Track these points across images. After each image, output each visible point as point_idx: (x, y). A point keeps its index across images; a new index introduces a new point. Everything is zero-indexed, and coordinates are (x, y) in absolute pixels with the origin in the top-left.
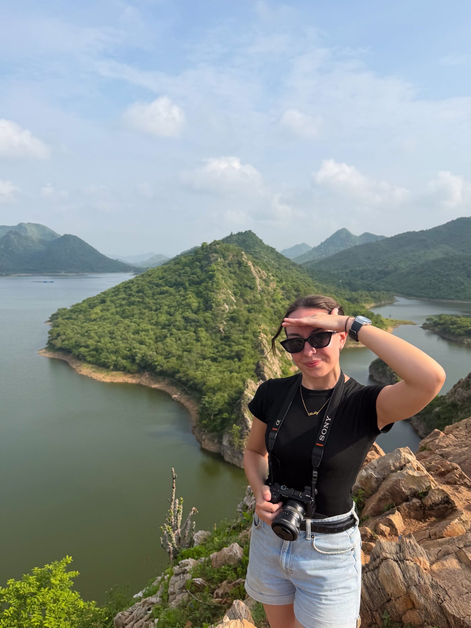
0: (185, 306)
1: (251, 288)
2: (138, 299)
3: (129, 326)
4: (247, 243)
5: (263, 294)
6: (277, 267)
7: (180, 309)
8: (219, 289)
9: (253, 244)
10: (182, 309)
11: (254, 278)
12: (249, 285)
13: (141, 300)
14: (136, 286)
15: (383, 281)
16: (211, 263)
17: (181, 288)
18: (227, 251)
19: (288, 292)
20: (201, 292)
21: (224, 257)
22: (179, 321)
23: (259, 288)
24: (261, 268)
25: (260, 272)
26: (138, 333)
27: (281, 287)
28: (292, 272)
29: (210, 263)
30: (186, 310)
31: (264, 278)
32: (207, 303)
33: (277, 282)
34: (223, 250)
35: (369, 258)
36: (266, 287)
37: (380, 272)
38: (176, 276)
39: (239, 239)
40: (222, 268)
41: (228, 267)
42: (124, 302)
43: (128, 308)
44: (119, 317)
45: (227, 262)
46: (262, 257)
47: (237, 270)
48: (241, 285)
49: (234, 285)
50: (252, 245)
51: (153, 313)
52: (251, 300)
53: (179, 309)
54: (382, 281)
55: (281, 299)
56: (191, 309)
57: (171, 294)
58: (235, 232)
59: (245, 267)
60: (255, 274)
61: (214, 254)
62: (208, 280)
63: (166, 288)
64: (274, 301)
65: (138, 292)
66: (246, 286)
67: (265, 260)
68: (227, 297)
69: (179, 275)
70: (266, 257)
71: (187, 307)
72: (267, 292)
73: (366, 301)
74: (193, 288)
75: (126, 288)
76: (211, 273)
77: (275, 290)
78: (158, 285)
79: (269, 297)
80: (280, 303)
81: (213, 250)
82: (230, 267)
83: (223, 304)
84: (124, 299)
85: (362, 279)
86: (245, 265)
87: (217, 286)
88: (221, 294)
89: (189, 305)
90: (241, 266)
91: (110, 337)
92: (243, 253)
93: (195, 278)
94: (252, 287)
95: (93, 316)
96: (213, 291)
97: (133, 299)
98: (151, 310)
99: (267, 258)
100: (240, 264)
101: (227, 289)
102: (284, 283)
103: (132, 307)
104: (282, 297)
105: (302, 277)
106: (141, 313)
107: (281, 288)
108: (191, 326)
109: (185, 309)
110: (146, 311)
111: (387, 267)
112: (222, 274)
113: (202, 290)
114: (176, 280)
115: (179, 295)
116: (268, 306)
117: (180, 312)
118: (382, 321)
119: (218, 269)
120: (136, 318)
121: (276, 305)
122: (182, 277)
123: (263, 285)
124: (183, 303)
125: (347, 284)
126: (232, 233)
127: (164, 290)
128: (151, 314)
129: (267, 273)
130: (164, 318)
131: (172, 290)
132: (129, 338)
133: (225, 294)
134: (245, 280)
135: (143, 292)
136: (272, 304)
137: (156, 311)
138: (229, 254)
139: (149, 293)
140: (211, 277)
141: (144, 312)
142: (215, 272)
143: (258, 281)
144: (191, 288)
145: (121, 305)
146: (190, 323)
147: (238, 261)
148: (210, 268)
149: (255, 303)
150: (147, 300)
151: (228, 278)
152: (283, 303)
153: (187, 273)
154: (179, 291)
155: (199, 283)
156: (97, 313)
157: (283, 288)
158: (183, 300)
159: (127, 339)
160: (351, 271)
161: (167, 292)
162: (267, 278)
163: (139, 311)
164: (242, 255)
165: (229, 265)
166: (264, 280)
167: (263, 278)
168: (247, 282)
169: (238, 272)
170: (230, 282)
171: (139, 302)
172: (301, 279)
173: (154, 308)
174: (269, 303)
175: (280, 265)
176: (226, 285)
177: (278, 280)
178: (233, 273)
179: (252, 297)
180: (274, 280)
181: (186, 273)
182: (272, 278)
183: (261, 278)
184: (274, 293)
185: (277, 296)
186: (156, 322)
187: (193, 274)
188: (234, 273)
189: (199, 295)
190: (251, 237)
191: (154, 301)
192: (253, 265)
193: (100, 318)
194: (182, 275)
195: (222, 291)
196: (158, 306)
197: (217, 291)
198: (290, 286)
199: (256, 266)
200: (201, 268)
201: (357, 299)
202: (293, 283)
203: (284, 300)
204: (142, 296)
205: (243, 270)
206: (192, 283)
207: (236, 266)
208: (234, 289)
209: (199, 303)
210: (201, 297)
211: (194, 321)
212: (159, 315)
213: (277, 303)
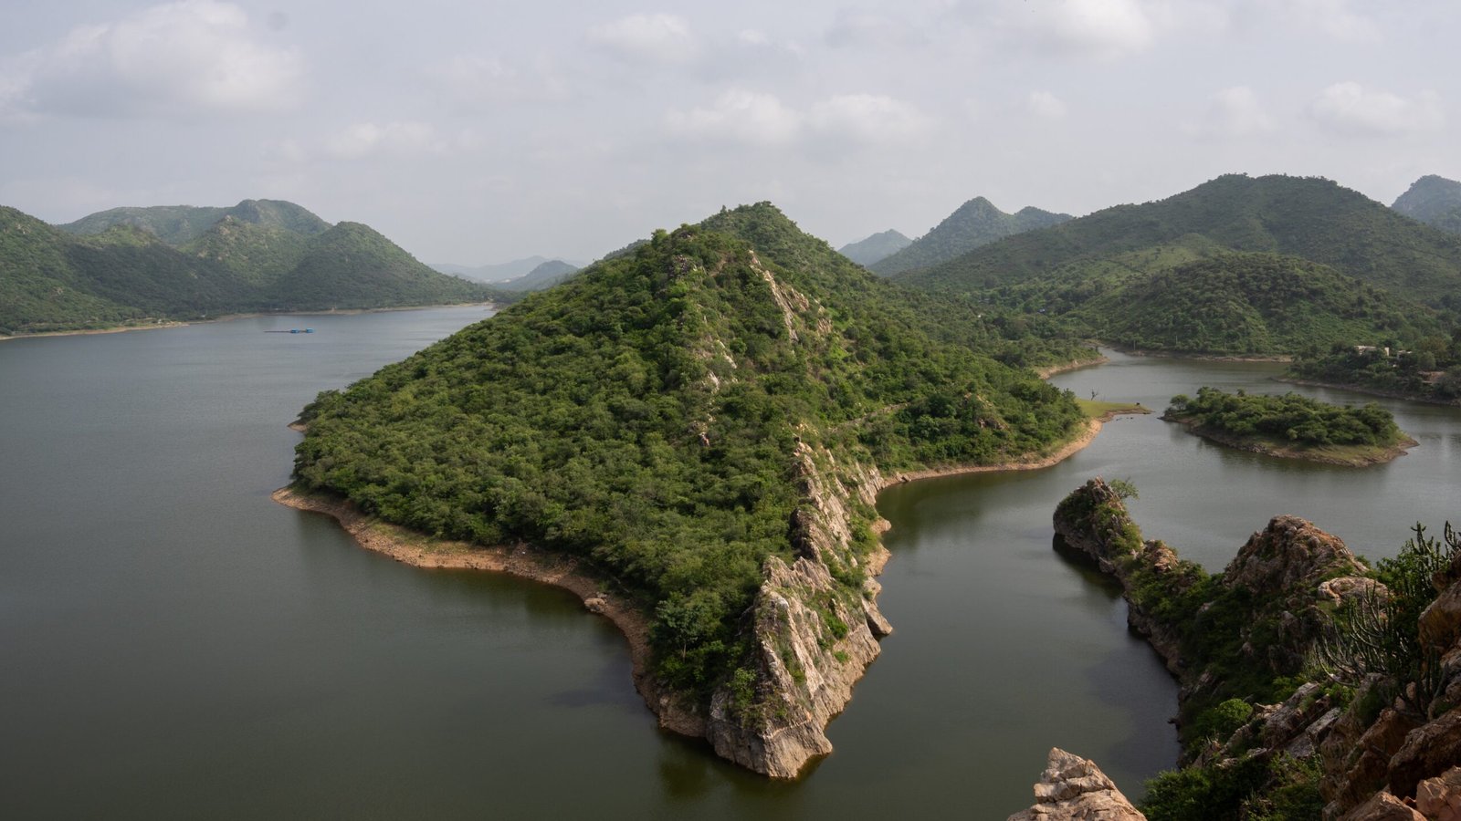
0: (613, 380)
1: (771, 334)
2: (501, 366)
3: (480, 431)
4: (760, 230)
5: (801, 347)
6: (833, 284)
7: (603, 388)
8: (697, 338)
9: (776, 231)
10: (606, 386)
11: (779, 312)
12: (767, 327)
13: (509, 368)
14: (497, 335)
15: (1074, 316)
16: (676, 276)
17: (604, 338)
18: (713, 248)
19: (861, 342)
20: (651, 346)
21: (707, 262)
22: (601, 416)
23: (792, 333)
24: (795, 288)
25: (792, 296)
26: (503, 449)
27: (844, 330)
28: (869, 295)
29: (673, 276)
30: (616, 389)
31: (803, 309)
32: (667, 371)
33: (835, 318)
34: (703, 247)
35: (1038, 264)
36: (808, 331)
37: (1064, 296)
38: (593, 310)
39: (741, 221)
40: (701, 288)
41: (717, 287)
42: (468, 375)
43: (478, 387)
44: (458, 409)
45: (713, 274)
46: (796, 262)
47: (738, 292)
48: (748, 329)
49: (731, 328)
50: (773, 234)
51: (539, 397)
52: (773, 362)
53: (599, 387)
54: (1069, 316)
55: (845, 360)
56: (629, 387)
57: (580, 353)
58: (732, 206)
59: (756, 284)
60: (781, 302)
61: (682, 257)
62: (669, 316)
63: (568, 338)
64: (829, 365)
65: (503, 349)
66: (761, 330)
67: (804, 269)
68: (714, 357)
69: (601, 308)
70: (806, 262)
71: (620, 383)
72: (810, 344)
73: (1040, 361)
74: (635, 337)
75: (473, 340)
76: (676, 300)
77: (829, 339)
78: (549, 332)
79: (817, 356)
80: (843, 370)
81: (679, 247)
82: (722, 287)
83: (707, 372)
84: (469, 367)
85: (1028, 310)
86: (757, 280)
87: (691, 331)
88: (701, 350)
89: (623, 378)
90: (748, 283)
91: (436, 459)
92: (751, 252)
93: (637, 312)
94: (776, 332)
95: (397, 410)
96: (682, 344)
97: (489, 365)
98: (534, 392)
99: (809, 264)
100: (744, 277)
101: (715, 338)
102: (851, 321)
103: (488, 385)
104: (847, 354)
105: (891, 308)
106: (509, 400)
107: (844, 333)
108: (629, 428)
109: (614, 386)
110: (522, 394)
111: (1078, 285)
112: (703, 302)
113: (655, 341)
114: (592, 319)
115: (600, 354)
116: (815, 376)
117: (603, 395)
118: (1077, 408)
119: (693, 292)
120: (496, 412)
121: (834, 374)
122: (606, 312)
123: (801, 327)
124: (611, 372)
125: (994, 322)
126: (724, 207)
127: (563, 343)
128: (533, 400)
129: (809, 299)
130: (563, 410)
131: (582, 342)
132: (479, 461)
133: (710, 351)
134: (758, 316)
135: (513, 349)
136: (824, 371)
137: (544, 392)
138: (718, 255)
139: (528, 352)
140: (677, 310)
141: (517, 396)
142: (686, 299)
143: (788, 317)
144: (629, 338)
145: (462, 382)
146: (627, 421)
147: (740, 271)
148: (673, 289)
149: (784, 371)
150: (523, 367)
151: (716, 312)
152: (851, 368)
153: (619, 302)
154: (599, 346)
155: (647, 325)
156: (405, 402)
157: (849, 334)
158: (610, 366)
159: (476, 463)
160: (1003, 293)
161: (570, 347)
162: (810, 311)
163: (504, 395)
164: (749, 258)
165: (719, 280)
166: (803, 316)
167: (800, 311)
168: (763, 319)
169: (741, 297)
170: (722, 320)
171: (503, 373)
172: (890, 312)
173: (540, 386)
174: (815, 369)
175: (838, 280)
176: (711, 329)
177: (837, 314)
178: (728, 300)
179: (775, 356)
180: (826, 314)
181: (616, 301)
182: (821, 310)
183: (795, 310)
184: (829, 346)
185: (834, 352)
186: (544, 420)
187: (633, 303)
188: (732, 299)
189: (647, 352)
190: (769, 217)
191: (539, 369)
192: (775, 280)
193: (413, 414)
194: (605, 306)
195: (702, 342)
196: (551, 382)
197: (692, 344)
198: (865, 328)
199: (783, 283)
200: (653, 288)
201: (1020, 356)
202: (872, 322)
203: (853, 361)
204: (512, 359)
205: (752, 291)
206: (633, 324)
207: (736, 282)
208: (732, 337)
209: (648, 373)
210: (654, 357)
211: (636, 416)
212: (553, 402)
213: (836, 369)
